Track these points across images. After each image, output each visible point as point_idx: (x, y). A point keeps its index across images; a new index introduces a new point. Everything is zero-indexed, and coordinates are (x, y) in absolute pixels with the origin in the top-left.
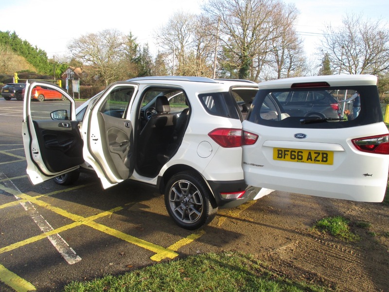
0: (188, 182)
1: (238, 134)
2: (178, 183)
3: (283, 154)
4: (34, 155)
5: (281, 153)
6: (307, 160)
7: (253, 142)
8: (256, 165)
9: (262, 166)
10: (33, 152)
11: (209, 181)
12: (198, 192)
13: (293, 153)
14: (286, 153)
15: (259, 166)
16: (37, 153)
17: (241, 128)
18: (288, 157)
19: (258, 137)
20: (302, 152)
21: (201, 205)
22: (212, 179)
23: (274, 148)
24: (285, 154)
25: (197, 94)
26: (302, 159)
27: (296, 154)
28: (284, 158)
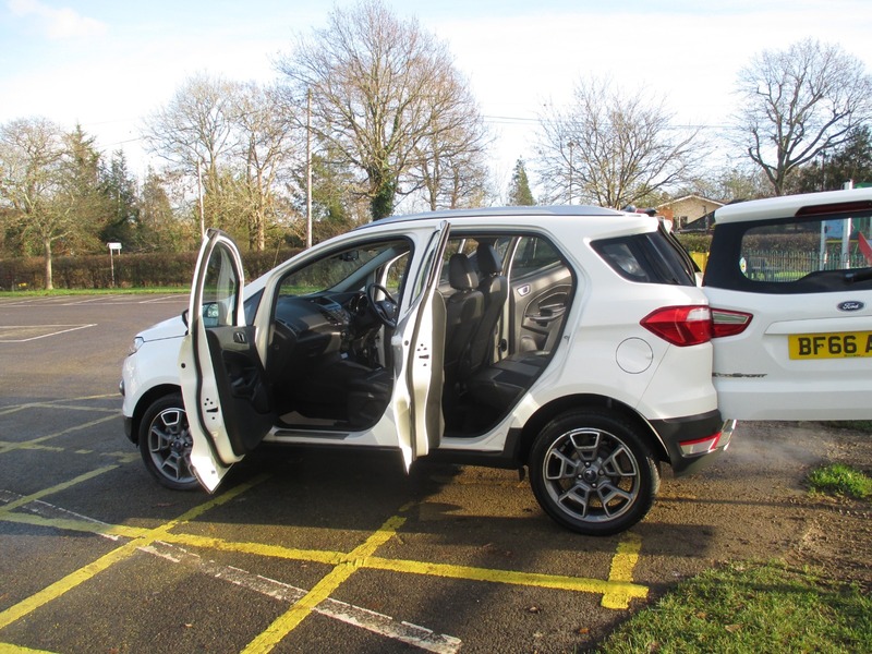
0: (597, 432)
1: (700, 315)
2: (567, 437)
3: (812, 346)
4: (208, 417)
5: (807, 345)
6: (867, 351)
7: (737, 329)
8: (748, 376)
9: (763, 376)
10: (204, 409)
11: (654, 422)
12: (624, 448)
13: (834, 341)
14: (819, 342)
15: (754, 376)
16: (215, 410)
17: (707, 304)
18: (824, 350)
19: (751, 317)
20: (853, 338)
21: (636, 476)
22: (662, 416)
23: (791, 336)
24: (816, 346)
25: (587, 241)
26: (854, 350)
27: (841, 342)
28: (816, 353)
